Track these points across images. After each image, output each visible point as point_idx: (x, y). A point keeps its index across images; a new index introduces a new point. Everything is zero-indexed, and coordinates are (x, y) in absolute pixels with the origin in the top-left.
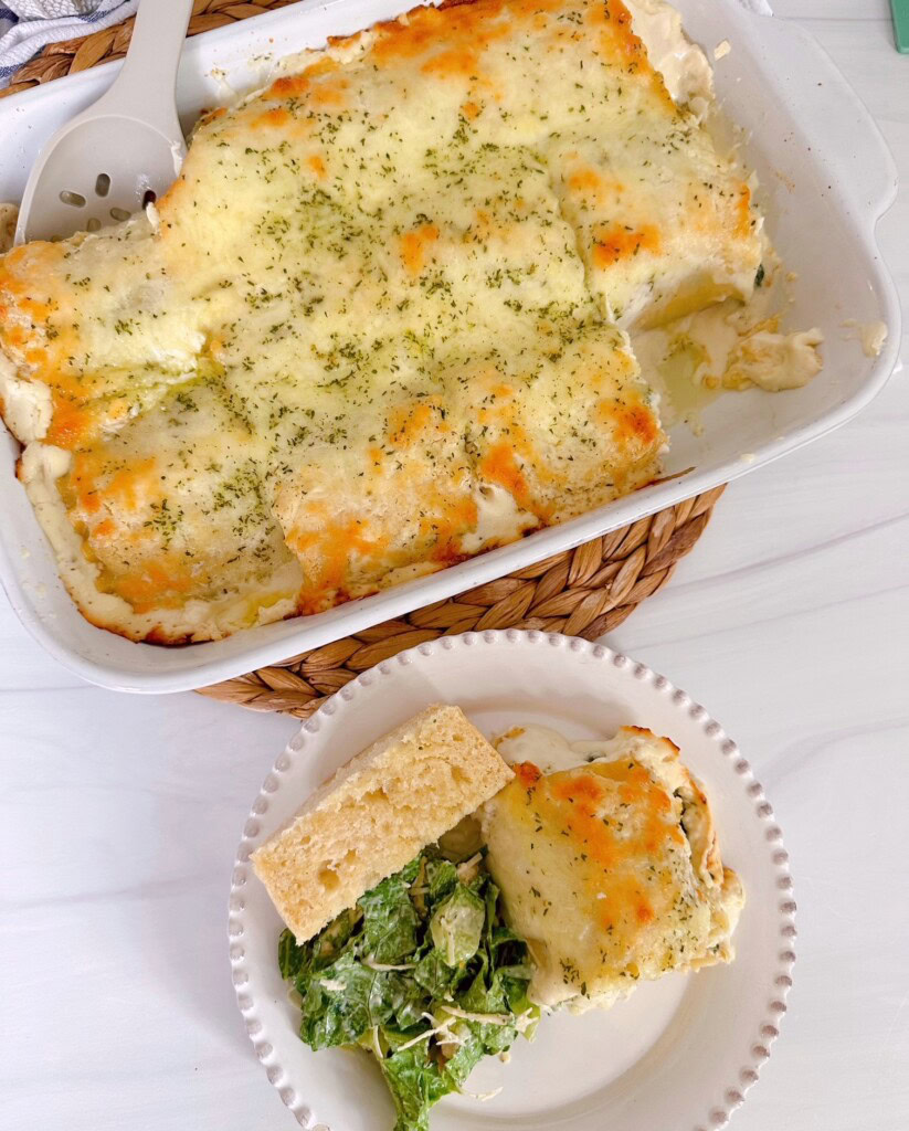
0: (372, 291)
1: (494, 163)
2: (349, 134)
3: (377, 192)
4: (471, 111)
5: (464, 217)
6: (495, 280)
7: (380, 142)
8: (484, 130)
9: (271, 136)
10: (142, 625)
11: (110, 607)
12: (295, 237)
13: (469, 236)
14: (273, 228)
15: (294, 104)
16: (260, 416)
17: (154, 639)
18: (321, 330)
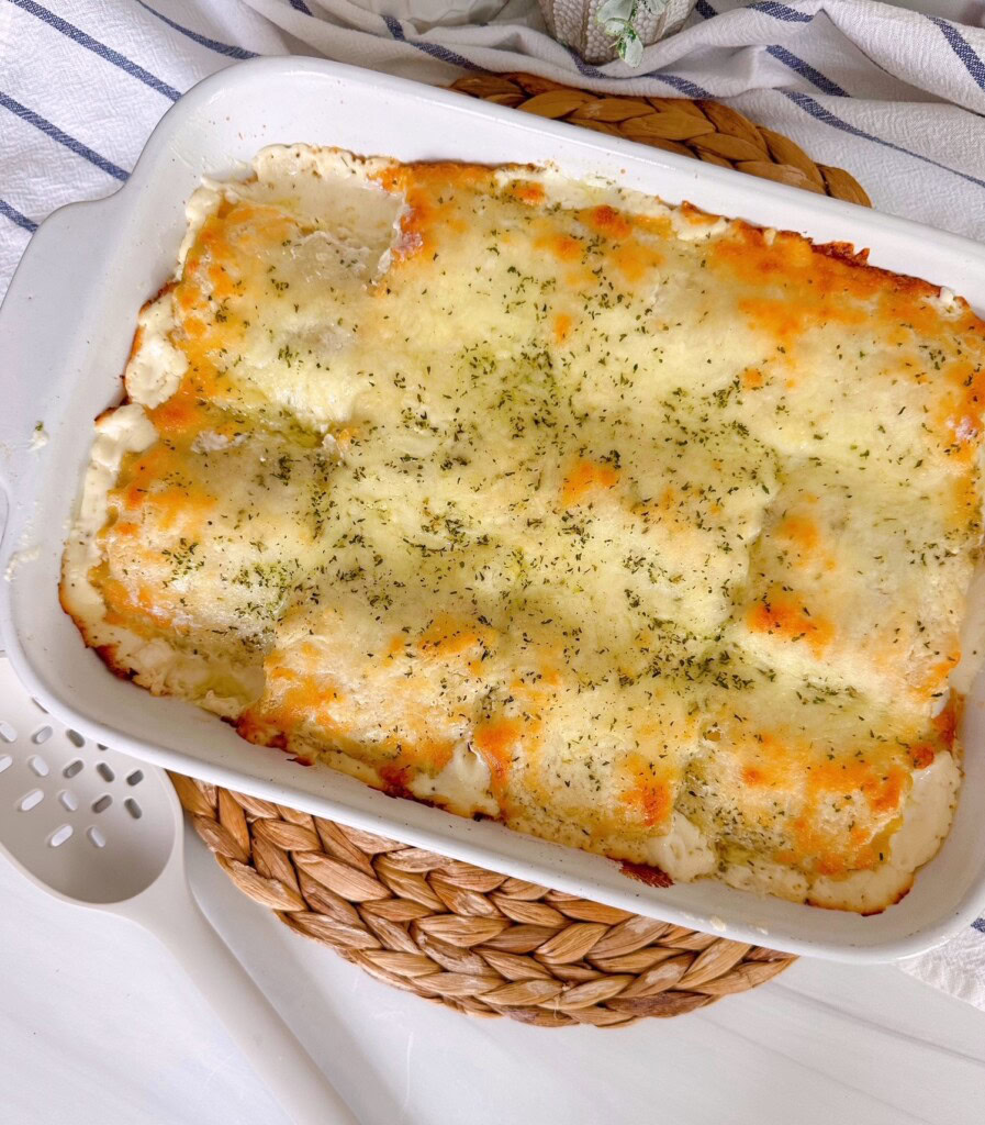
0: (517, 489)
1: (730, 449)
2: (615, 320)
3: (599, 396)
4: (753, 378)
5: (652, 486)
6: (634, 563)
7: (639, 349)
8: (748, 407)
9: (548, 263)
10: (104, 635)
11: (88, 600)
12: (493, 384)
13: (641, 507)
14: (478, 363)
15: (596, 246)
16: (335, 529)
17: (103, 654)
18: (446, 491)
